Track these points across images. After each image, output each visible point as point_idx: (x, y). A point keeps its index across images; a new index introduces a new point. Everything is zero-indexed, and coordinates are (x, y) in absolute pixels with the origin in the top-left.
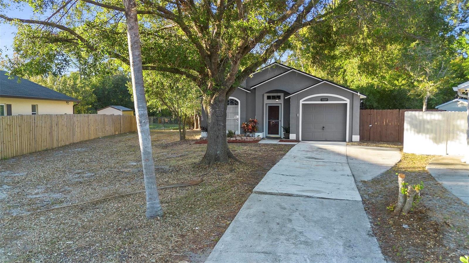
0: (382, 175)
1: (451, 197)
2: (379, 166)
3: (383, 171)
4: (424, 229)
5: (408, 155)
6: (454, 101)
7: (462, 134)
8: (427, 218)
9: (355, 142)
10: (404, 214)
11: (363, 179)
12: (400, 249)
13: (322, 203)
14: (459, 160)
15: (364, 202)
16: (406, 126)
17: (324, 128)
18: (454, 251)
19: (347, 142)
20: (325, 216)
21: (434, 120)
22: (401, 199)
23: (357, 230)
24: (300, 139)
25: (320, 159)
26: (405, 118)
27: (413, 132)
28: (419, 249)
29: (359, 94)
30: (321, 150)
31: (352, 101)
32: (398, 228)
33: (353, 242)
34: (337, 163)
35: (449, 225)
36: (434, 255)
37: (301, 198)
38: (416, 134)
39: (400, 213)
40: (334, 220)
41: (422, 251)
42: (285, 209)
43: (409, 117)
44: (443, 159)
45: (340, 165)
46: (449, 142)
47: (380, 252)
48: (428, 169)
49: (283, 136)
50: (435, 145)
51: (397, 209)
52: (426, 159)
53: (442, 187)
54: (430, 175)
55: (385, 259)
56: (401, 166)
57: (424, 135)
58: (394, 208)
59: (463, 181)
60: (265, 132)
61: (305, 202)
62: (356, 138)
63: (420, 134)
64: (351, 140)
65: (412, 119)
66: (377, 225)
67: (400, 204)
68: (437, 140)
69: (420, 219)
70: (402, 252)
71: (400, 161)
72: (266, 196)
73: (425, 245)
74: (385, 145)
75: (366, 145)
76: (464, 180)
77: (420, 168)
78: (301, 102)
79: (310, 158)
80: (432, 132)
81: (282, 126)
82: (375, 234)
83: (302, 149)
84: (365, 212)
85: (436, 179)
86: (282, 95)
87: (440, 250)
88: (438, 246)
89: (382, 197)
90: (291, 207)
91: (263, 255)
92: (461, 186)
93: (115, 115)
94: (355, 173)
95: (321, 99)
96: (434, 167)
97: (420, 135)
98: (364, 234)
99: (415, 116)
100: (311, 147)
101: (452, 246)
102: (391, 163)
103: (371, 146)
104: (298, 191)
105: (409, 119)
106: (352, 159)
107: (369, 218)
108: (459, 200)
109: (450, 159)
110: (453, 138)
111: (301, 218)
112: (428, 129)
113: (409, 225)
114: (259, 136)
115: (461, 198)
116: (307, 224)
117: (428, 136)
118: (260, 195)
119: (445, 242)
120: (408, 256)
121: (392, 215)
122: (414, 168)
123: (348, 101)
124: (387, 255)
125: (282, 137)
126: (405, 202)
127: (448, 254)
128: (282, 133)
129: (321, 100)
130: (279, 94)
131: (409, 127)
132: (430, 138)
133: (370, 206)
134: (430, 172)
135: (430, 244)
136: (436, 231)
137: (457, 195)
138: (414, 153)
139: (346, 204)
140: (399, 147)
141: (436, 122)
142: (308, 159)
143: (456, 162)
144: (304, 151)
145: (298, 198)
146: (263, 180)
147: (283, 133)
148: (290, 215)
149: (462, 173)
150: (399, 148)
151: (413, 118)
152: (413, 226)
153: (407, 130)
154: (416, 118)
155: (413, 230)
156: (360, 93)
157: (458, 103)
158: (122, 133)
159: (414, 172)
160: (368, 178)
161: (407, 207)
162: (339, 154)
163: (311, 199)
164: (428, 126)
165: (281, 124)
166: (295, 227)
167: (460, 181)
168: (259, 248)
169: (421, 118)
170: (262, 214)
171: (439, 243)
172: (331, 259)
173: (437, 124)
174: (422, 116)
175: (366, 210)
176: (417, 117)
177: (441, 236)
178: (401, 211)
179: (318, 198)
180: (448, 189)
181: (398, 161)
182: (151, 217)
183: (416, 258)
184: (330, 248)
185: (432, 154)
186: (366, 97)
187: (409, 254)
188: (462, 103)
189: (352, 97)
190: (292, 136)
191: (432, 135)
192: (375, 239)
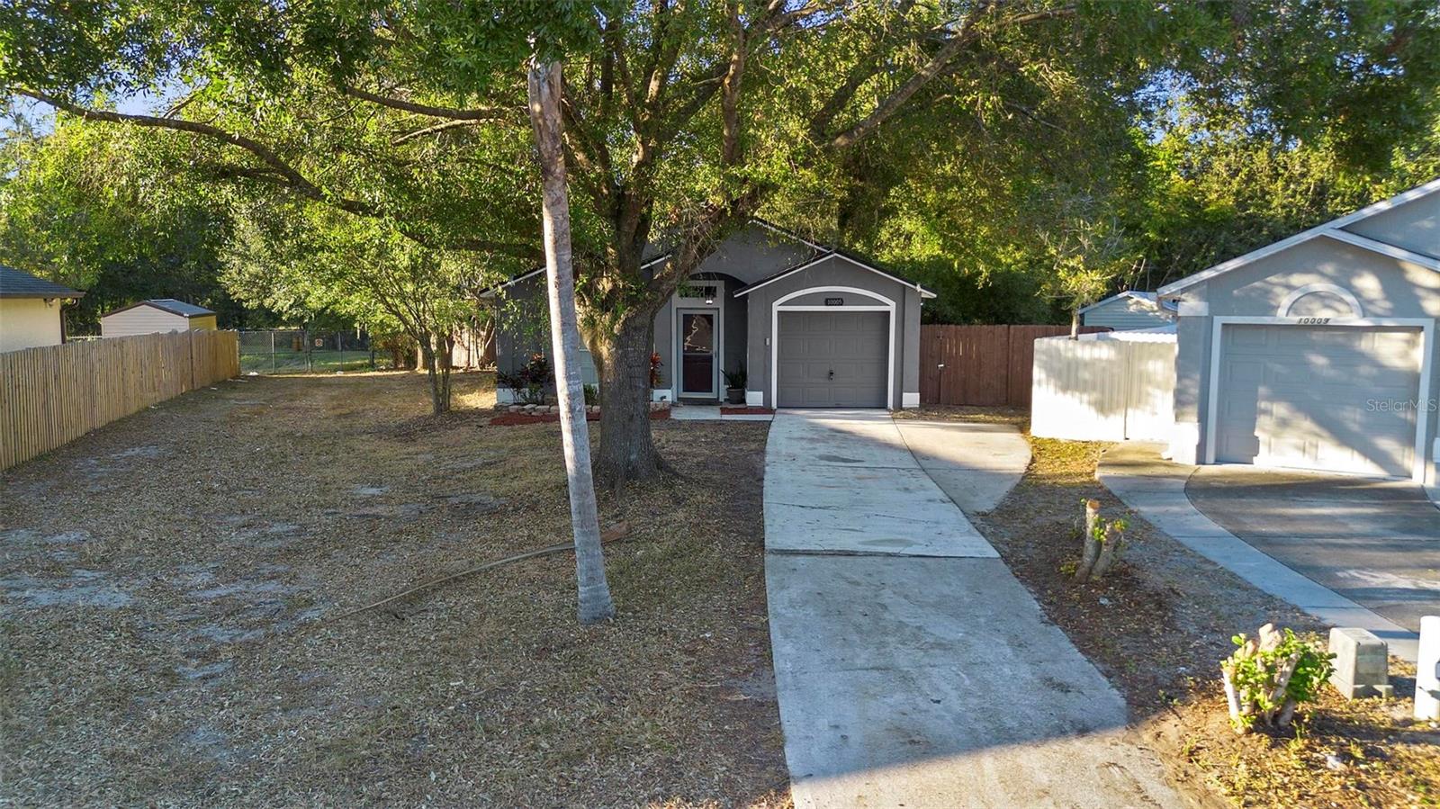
0: (1011, 494)
1: (1164, 538)
2: (994, 474)
3: (1009, 486)
4: (1138, 604)
5: (1043, 441)
6: (1120, 296)
7: (1158, 392)
8: (1138, 583)
9: (909, 409)
10: (1095, 578)
11: (979, 510)
12: (1108, 642)
13: (923, 565)
14: (1155, 453)
15: (1005, 559)
16: (1038, 373)
17: (832, 374)
18: (1196, 637)
19: (890, 410)
20: (945, 592)
21: (1100, 360)
22: (1089, 549)
23: (1018, 615)
24: (774, 405)
25: (855, 461)
26: (1036, 356)
27: (1052, 388)
28: (1140, 639)
29: (918, 288)
30: (842, 435)
31: (900, 306)
32: (1091, 607)
33: (1022, 638)
34: (898, 469)
35: (1178, 594)
36: (1167, 646)
37: (878, 559)
38: (1060, 394)
39: (1087, 578)
40: (967, 600)
41: (1146, 642)
42: (858, 584)
43: (1044, 352)
44: (1122, 452)
45: (909, 474)
46: (1130, 411)
47: (1076, 650)
48: (1101, 478)
49: (723, 396)
50: (1102, 418)
51: (1082, 570)
52: (1085, 451)
53: (1142, 520)
54: (1109, 492)
55: (1090, 661)
56: (1040, 473)
57: (1077, 394)
58: (1076, 568)
59: (1177, 504)
60: (674, 386)
61: (890, 568)
62: (912, 399)
63: (1069, 392)
64: (899, 406)
65: (1051, 357)
66: (1051, 603)
67: (1087, 560)
68: (1103, 407)
69: (1126, 585)
70: (1113, 646)
71: (1033, 460)
72: (801, 560)
73: (1147, 632)
74: (982, 416)
75: (940, 418)
76: (1177, 501)
77: (1081, 475)
78: (776, 307)
79: (829, 458)
80: (1094, 388)
81: (722, 367)
82: (1055, 621)
83: (796, 435)
84: (1016, 580)
85: (1125, 501)
86: (720, 285)
87: (1175, 639)
88: (1170, 632)
89: (1036, 548)
90: (868, 579)
91: (876, 674)
92: (1176, 514)
93: (180, 331)
94: (954, 496)
95: (827, 300)
96: (1111, 472)
97: (1068, 395)
98: (1035, 621)
99: (1058, 350)
100: (815, 428)
101: (1193, 629)
102: (1016, 466)
103: (950, 421)
104: (864, 543)
105: (1044, 358)
106: (927, 458)
107: (1030, 592)
108: (1180, 544)
109: (1138, 452)
110: (1139, 401)
111: (903, 601)
112: (1085, 382)
113: (1109, 598)
114: (665, 397)
115: (1183, 540)
116: (920, 611)
117: (1085, 397)
118: (784, 557)
119: (1179, 624)
120: (1126, 652)
121: (1071, 582)
122: (1068, 475)
123: (891, 307)
124: (1089, 654)
125: (721, 400)
126: (1097, 555)
127: (1189, 643)
128: (721, 388)
129: (827, 304)
130: (712, 283)
131: (1043, 376)
132: (1090, 403)
133: (1021, 566)
134: (1108, 486)
135: (1156, 629)
136: (1160, 605)
137: (1173, 534)
138: (1055, 438)
139: (974, 565)
140: (1014, 419)
141: (1104, 364)
142: (828, 463)
143: (1151, 459)
144: (802, 438)
145: (869, 558)
146: (767, 522)
147: (723, 388)
148: (876, 596)
149: (1170, 484)
150: (1017, 424)
151: (1054, 355)
152: (1118, 600)
153: (1039, 383)
154: (1060, 354)
155: (1120, 607)
156: (922, 287)
157: (1130, 302)
158: (196, 388)
159: (1074, 486)
160: (988, 506)
161: (1101, 564)
162: (888, 446)
163: (898, 560)
164: (1086, 375)
165: (719, 364)
166: (901, 619)
167: (1171, 505)
168: (859, 662)
169: (1070, 355)
170: (819, 597)
171: (1169, 625)
172: (1001, 670)
173: (1104, 369)
174: (1073, 350)
175: (1017, 577)
176: (1063, 353)
177: (1170, 614)
178: (1090, 573)
179: (910, 556)
180: (1153, 521)
181: (1028, 461)
182: (595, 618)
183: (1139, 655)
184: (989, 651)
185: (1094, 439)
186: (935, 296)
187: (1126, 648)
188: (1138, 303)
189: (902, 297)
190: (754, 398)
191: (1095, 396)
192: (1057, 630)
